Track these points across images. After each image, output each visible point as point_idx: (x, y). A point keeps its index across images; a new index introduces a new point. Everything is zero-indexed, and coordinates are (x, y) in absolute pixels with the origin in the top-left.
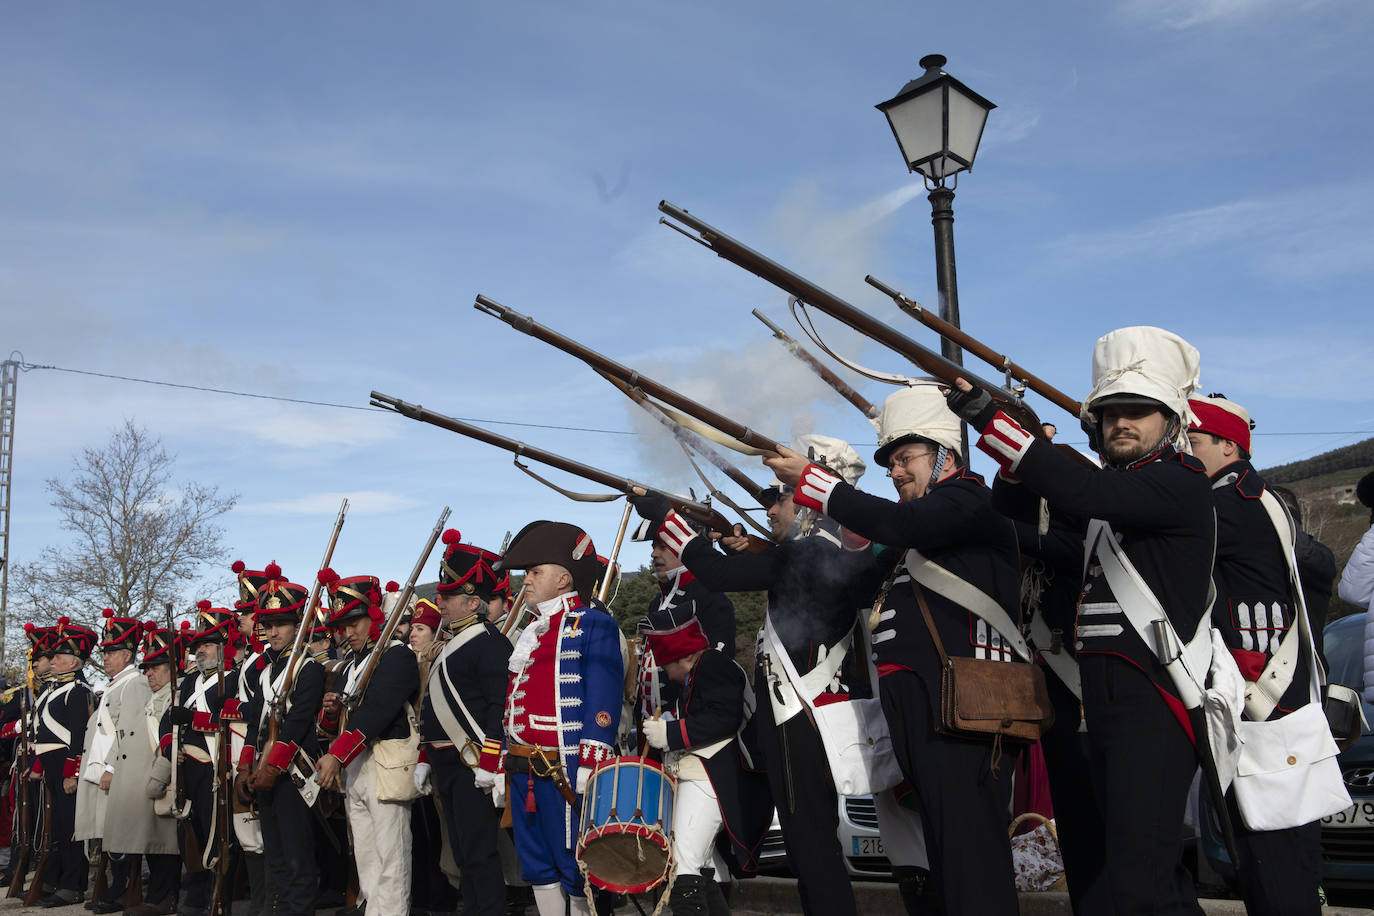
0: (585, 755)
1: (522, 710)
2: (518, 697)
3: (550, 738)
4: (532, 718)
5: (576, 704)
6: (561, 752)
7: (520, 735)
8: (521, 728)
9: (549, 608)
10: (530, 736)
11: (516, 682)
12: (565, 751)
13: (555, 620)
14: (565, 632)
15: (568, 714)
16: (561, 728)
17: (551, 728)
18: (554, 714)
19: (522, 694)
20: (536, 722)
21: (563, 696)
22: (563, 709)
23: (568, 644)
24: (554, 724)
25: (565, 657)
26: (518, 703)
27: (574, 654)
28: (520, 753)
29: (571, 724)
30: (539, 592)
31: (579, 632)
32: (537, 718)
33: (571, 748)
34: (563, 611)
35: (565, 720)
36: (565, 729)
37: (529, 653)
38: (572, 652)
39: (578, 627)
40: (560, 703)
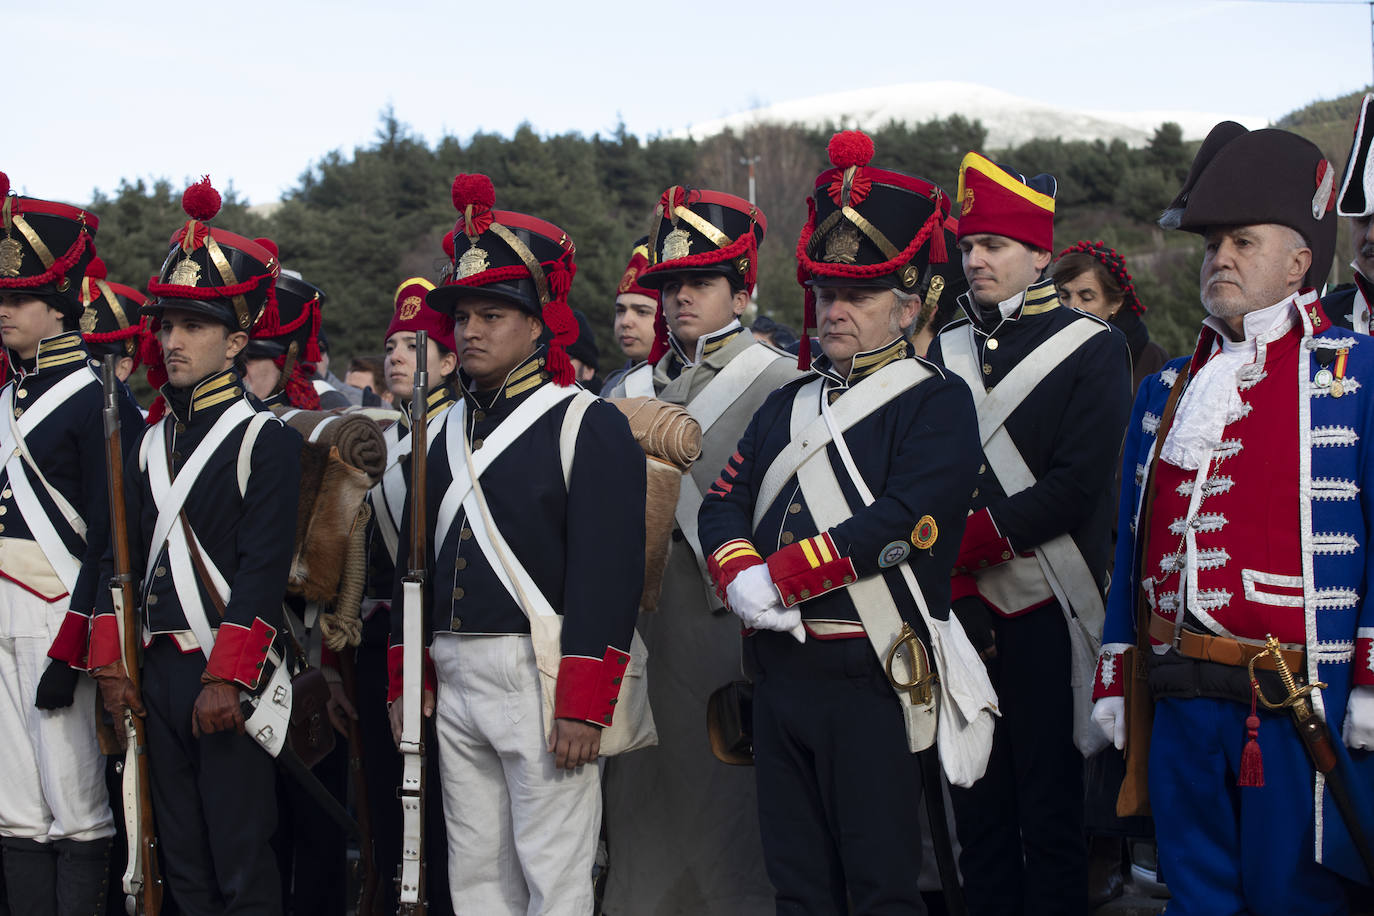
1: (1220, 557)
2: (1205, 527)
3: (1288, 624)
4: (1250, 577)
5: (1346, 548)
6: (1310, 656)
7: (1214, 613)
8: (1221, 598)
9: (1268, 325)
10: (1242, 617)
11: (1195, 493)
12: (1318, 651)
13: (1282, 354)
14: (1312, 385)
15: (1329, 571)
16: (1314, 600)
17: (1294, 602)
18: (1299, 572)
19: (1216, 522)
20: (1260, 587)
22: (1319, 559)
23: (1326, 411)
24: (1299, 592)
25: (1325, 441)
26: (1205, 541)
27: (1344, 436)
28: (1212, 653)
29: (1334, 593)
31: (1350, 385)
32: (1263, 577)
33: (1331, 647)
34: (1297, 329)
35: (1319, 584)
36: (1322, 604)
37: (1222, 425)
38: (1339, 431)
39: (1348, 374)
40: (1310, 543)
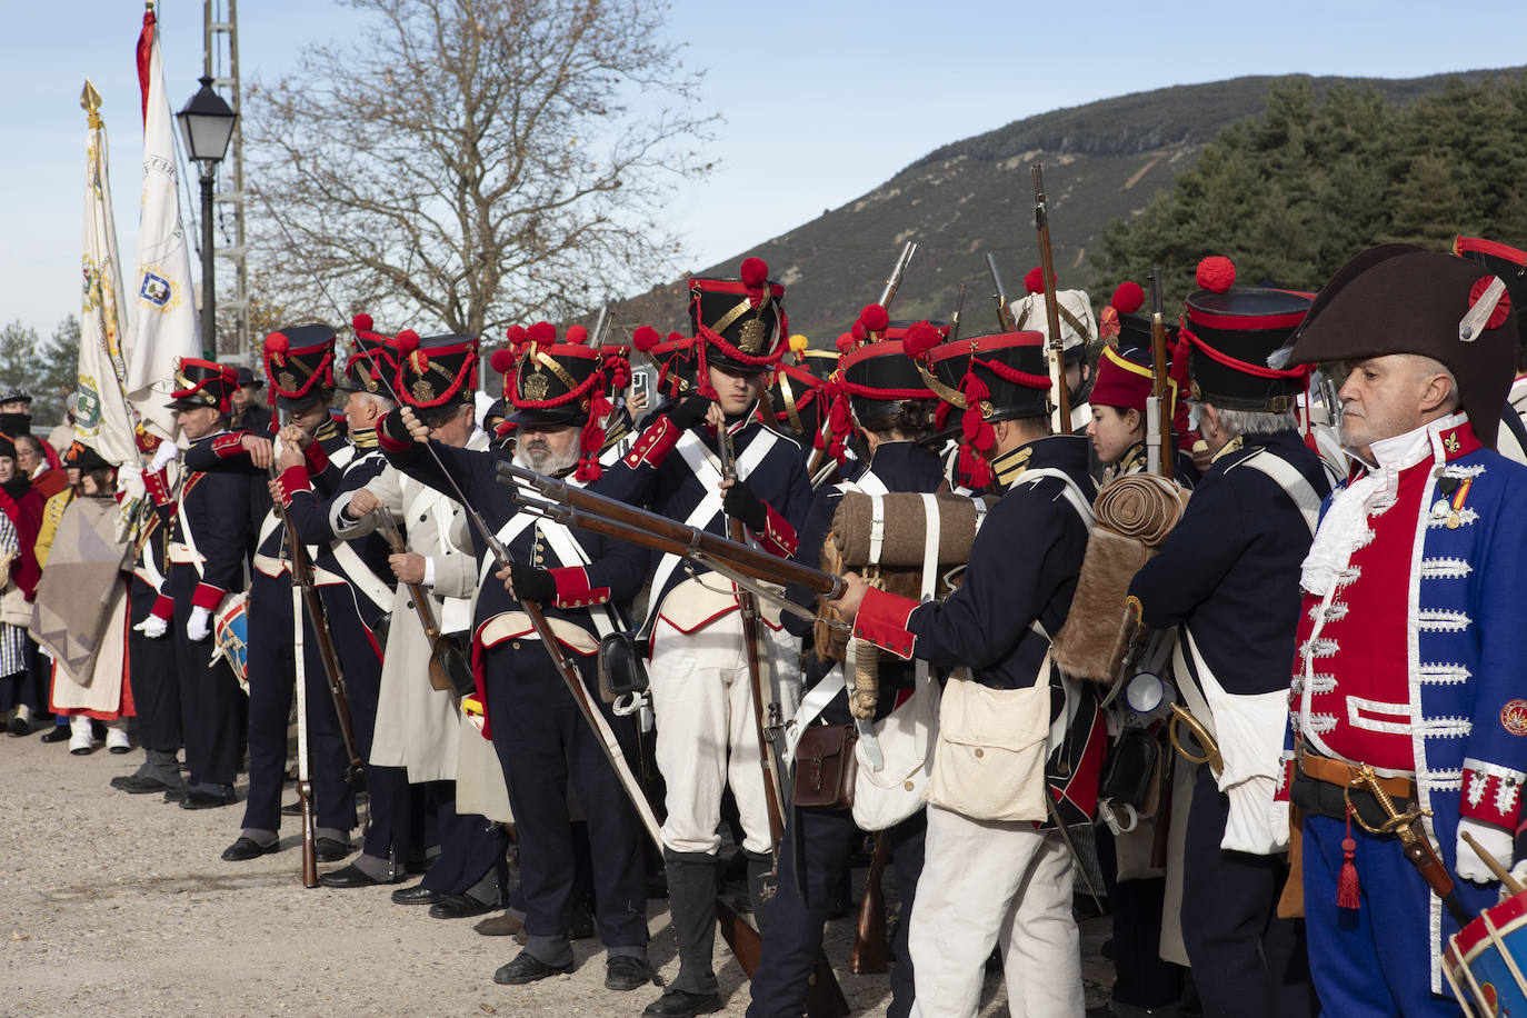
0: (1475, 797)
1: (1330, 683)
2: (1321, 652)
3: (1396, 751)
4: (1354, 703)
5: (1456, 679)
6: (1420, 784)
7: (1325, 737)
8: (1329, 722)
9: (1401, 452)
10: (1350, 741)
11: (1319, 615)
12: (1429, 781)
13: (1411, 481)
14: (1434, 513)
15: (1438, 701)
16: (1420, 729)
17: (1399, 728)
18: (1404, 699)
19: (1331, 648)
20: (1363, 714)
21: (1426, 658)
22: (1426, 689)
23: (1440, 542)
24: (1405, 720)
25: (1434, 573)
26: (1321, 666)
27: (1456, 568)
28: (1324, 775)
29: (1444, 722)
30: (1378, 416)
31: (1469, 516)
32: (1366, 705)
33: (1442, 775)
34: (1430, 460)
35: (1429, 711)
36: (1431, 733)
37: (1348, 554)
38: (1449, 562)
39: (1467, 504)
40: (1418, 673)
